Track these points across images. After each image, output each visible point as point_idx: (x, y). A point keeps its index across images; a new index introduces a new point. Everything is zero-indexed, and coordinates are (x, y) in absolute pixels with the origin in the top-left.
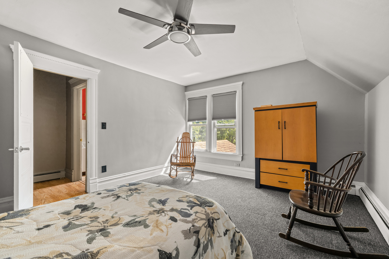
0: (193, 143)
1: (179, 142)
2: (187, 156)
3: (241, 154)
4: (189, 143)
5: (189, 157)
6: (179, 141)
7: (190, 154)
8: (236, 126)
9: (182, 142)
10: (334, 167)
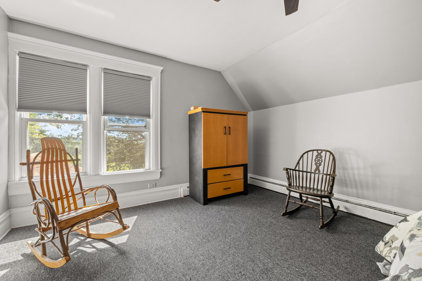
0: (75, 162)
1: (34, 163)
2: (64, 193)
3: (158, 169)
4: (64, 163)
5: (70, 194)
6: (31, 161)
7: (72, 186)
8: (149, 129)
9: (42, 163)
10: (298, 163)
